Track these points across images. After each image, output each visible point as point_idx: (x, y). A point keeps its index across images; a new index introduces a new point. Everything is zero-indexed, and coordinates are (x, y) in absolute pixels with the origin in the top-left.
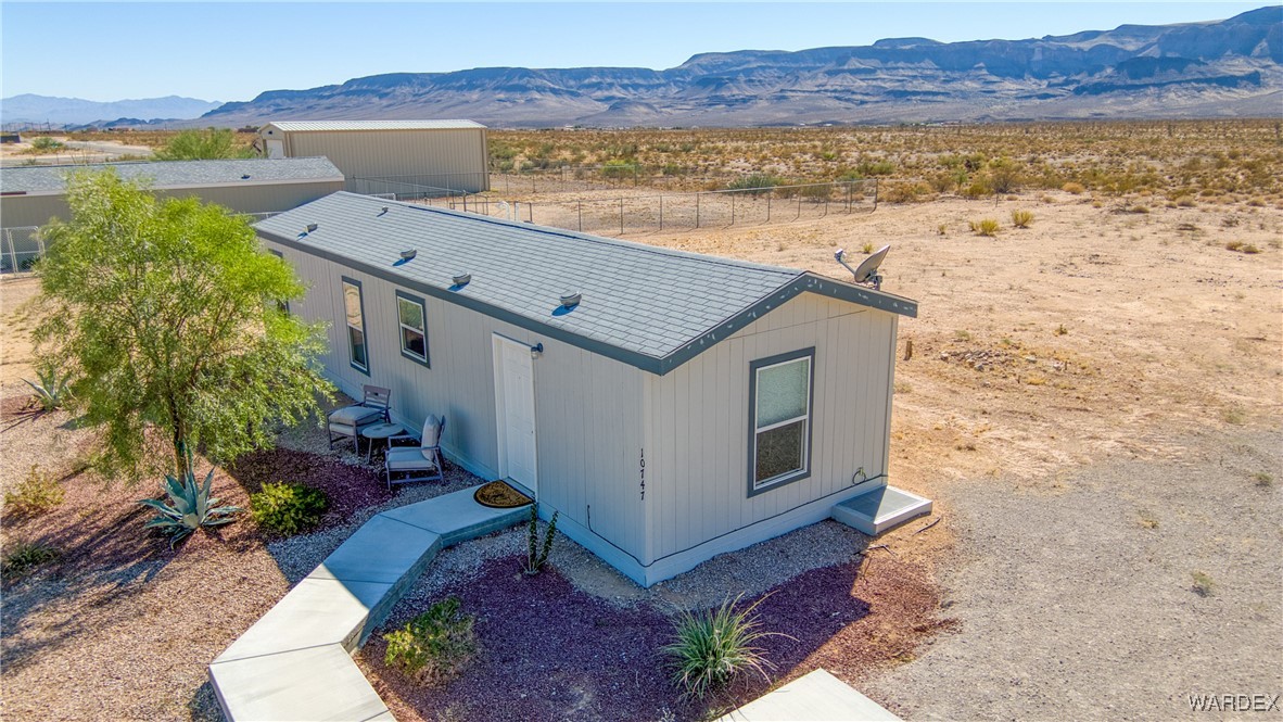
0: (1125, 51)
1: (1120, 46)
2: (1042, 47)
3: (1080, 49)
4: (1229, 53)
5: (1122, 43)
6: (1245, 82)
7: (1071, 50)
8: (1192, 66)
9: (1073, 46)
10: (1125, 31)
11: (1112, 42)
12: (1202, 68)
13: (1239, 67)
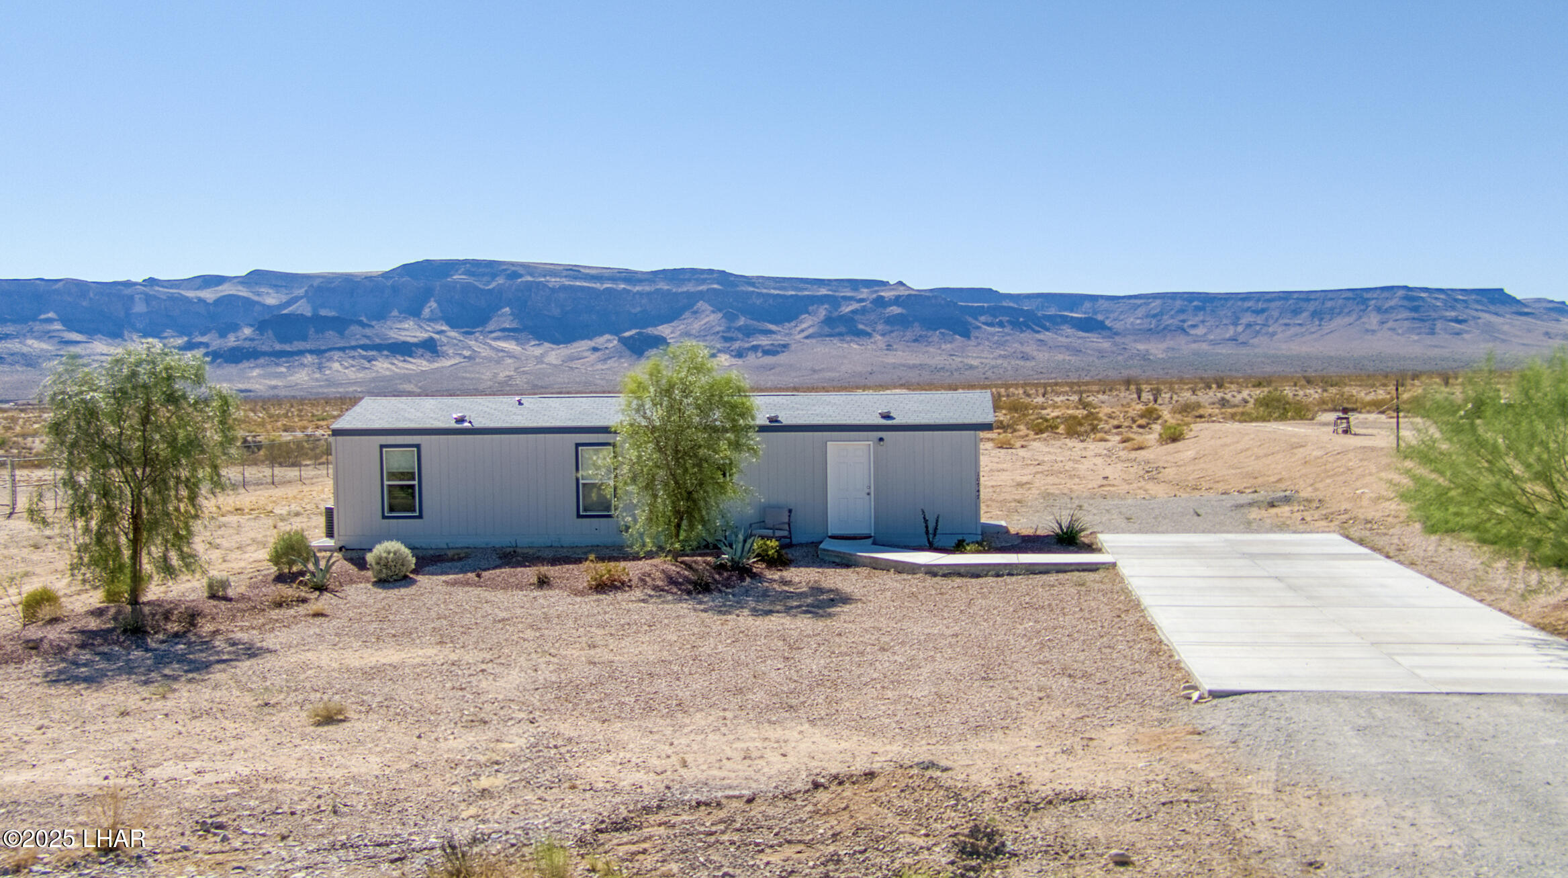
0: (264, 305)
1: (256, 298)
2: (147, 295)
3: (201, 300)
4: (395, 313)
5: (259, 295)
6: (420, 351)
7: (188, 300)
8: (355, 328)
9: (191, 294)
10: (257, 278)
11: (243, 292)
12: (368, 331)
13: (410, 331)
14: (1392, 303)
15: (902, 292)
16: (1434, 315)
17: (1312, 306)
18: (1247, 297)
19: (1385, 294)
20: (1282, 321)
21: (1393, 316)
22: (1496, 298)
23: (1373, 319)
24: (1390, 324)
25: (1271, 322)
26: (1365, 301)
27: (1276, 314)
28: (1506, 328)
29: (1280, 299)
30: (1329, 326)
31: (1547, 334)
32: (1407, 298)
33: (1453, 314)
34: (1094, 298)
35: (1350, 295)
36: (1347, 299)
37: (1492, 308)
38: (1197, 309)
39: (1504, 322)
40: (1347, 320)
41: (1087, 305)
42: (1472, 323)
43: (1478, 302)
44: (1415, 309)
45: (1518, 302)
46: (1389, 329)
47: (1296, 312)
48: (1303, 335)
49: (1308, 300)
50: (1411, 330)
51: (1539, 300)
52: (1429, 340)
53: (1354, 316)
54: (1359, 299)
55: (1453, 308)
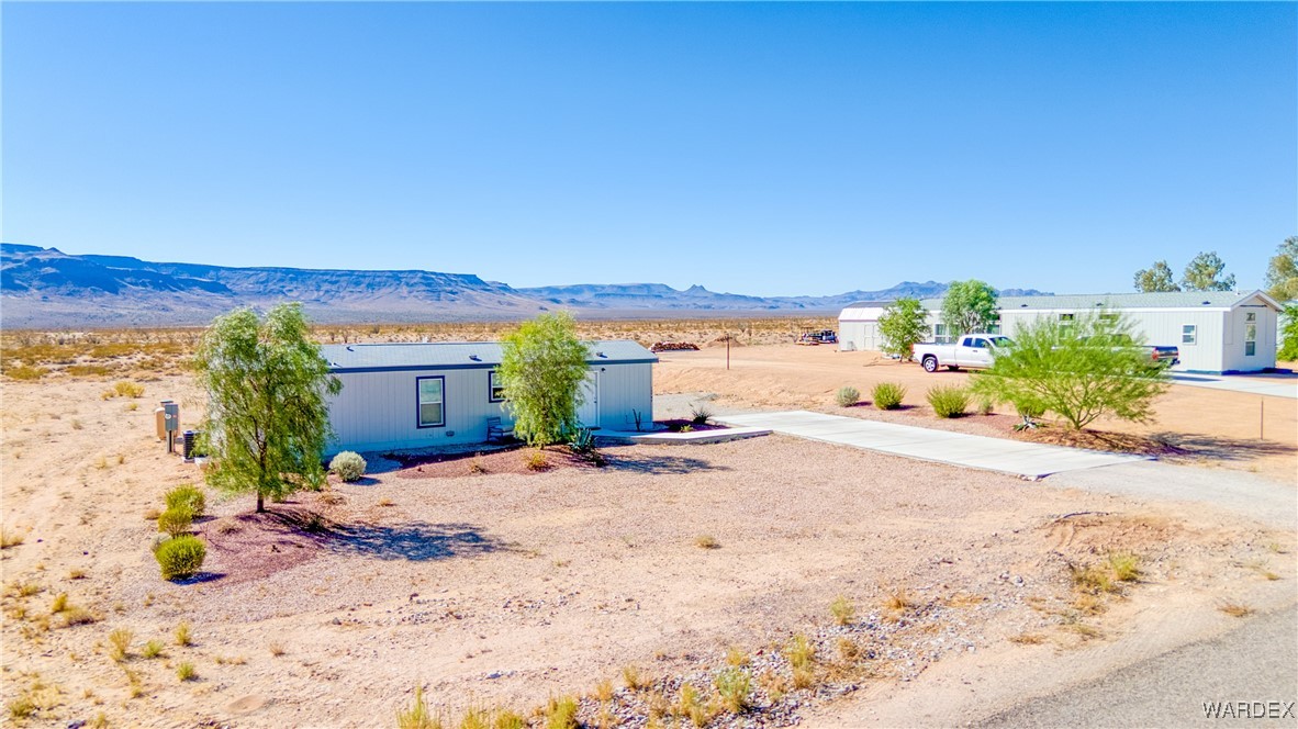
14: (415, 281)
15: (55, 256)
16: (439, 289)
17: (367, 281)
18: (326, 272)
19: (411, 275)
20: (348, 289)
21: (416, 288)
22: (472, 280)
23: (404, 290)
24: (415, 293)
25: (341, 290)
26: (399, 279)
27: (344, 284)
28: (478, 298)
29: (347, 275)
30: (378, 294)
31: (499, 302)
32: (423, 278)
33: (450, 289)
34: (217, 269)
35: (391, 274)
36: (388, 277)
37: (470, 286)
38: (291, 279)
39: (478, 295)
40: (389, 290)
41: (212, 273)
42: (460, 294)
43: (463, 282)
44: (429, 285)
45: (484, 283)
46: (415, 296)
47: (357, 284)
48: (362, 298)
49: (365, 277)
50: (427, 297)
51: (494, 283)
52: (438, 304)
53: (393, 288)
54: (396, 277)
55: (450, 285)
